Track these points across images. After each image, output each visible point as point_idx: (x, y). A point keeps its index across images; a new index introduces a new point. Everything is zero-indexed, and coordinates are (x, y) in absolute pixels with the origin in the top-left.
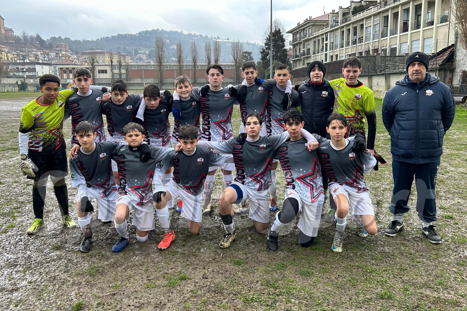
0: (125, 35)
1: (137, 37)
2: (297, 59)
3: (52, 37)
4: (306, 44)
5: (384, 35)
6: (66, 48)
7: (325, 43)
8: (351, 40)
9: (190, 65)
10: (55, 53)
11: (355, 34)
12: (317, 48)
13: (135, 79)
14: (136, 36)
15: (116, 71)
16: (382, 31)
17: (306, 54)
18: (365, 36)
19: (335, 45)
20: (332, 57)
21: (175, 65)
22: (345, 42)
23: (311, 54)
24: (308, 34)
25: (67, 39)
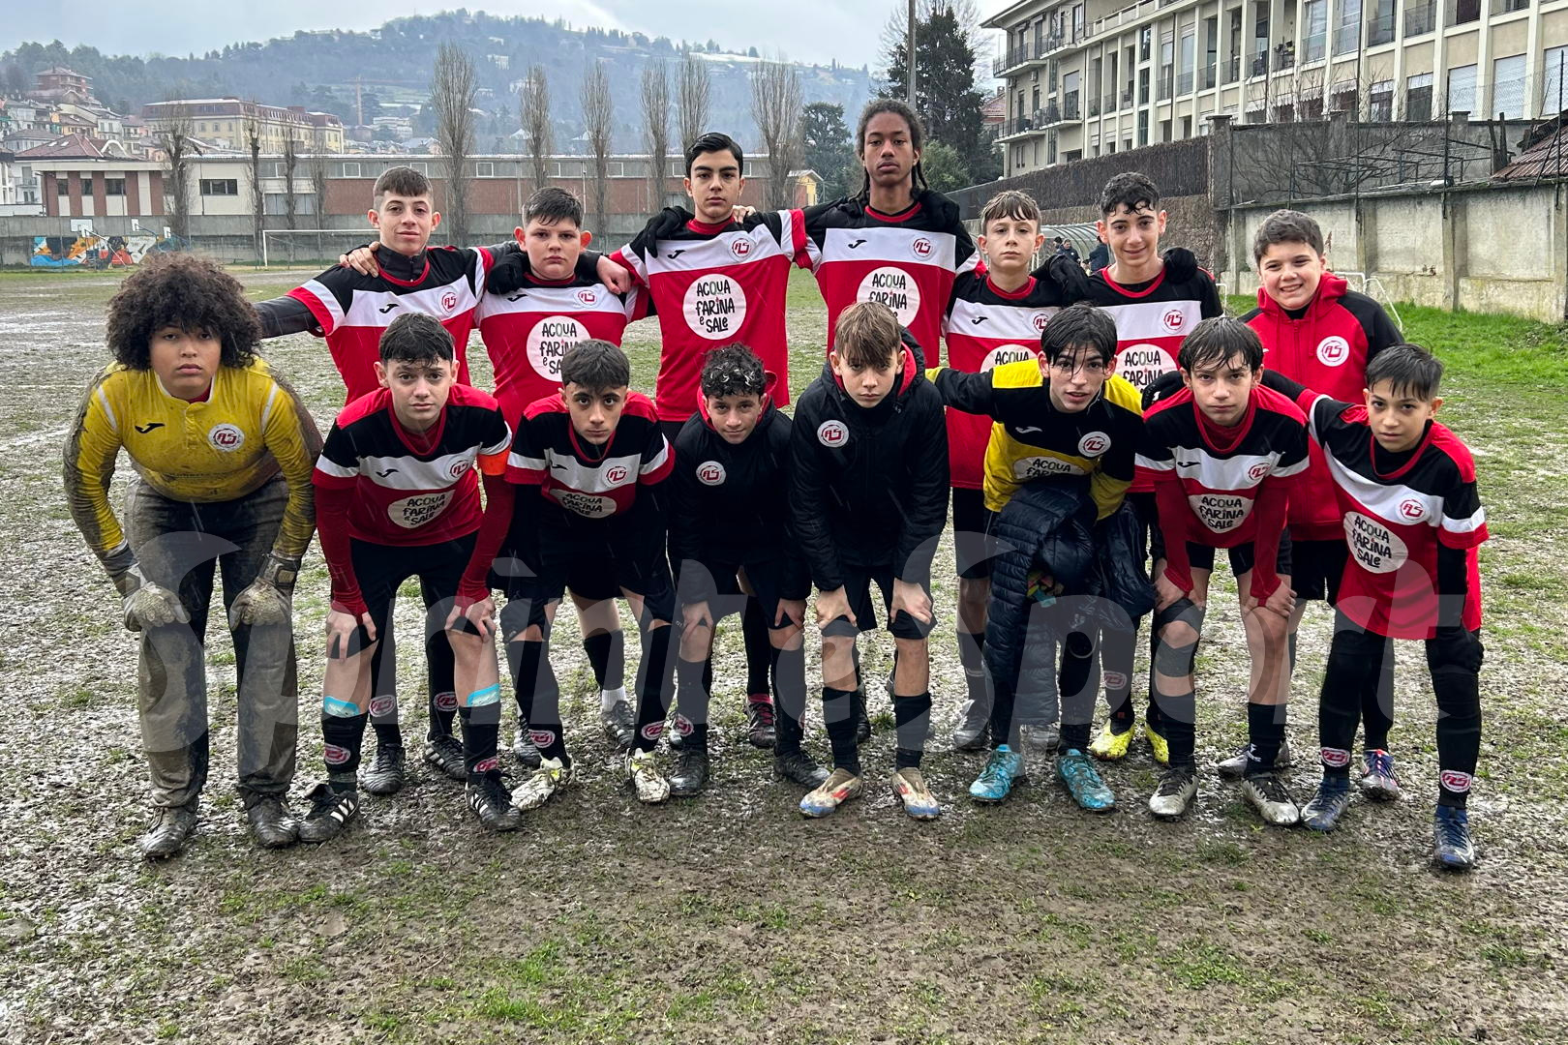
0: (328, 37)
1: (376, 42)
2: (1023, 134)
3: (25, 44)
4: (1061, 73)
5: (1379, 34)
6: (79, 90)
7: (1139, 67)
8: (1247, 56)
9: (582, 161)
10: (32, 113)
11: (1262, 30)
12: (1106, 90)
13: (351, 218)
14: (370, 38)
15: (274, 186)
16: (1372, 17)
17: (1062, 115)
18: (1303, 41)
19: (1181, 77)
20: (1167, 125)
21: (518, 162)
22: (1222, 64)
23: (1081, 116)
24: (1069, 31)
25: (86, 54)
